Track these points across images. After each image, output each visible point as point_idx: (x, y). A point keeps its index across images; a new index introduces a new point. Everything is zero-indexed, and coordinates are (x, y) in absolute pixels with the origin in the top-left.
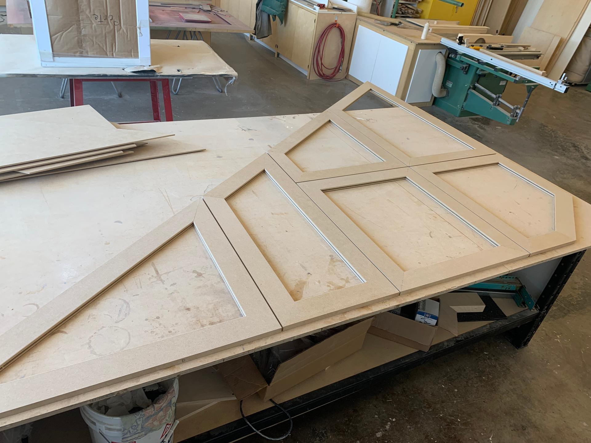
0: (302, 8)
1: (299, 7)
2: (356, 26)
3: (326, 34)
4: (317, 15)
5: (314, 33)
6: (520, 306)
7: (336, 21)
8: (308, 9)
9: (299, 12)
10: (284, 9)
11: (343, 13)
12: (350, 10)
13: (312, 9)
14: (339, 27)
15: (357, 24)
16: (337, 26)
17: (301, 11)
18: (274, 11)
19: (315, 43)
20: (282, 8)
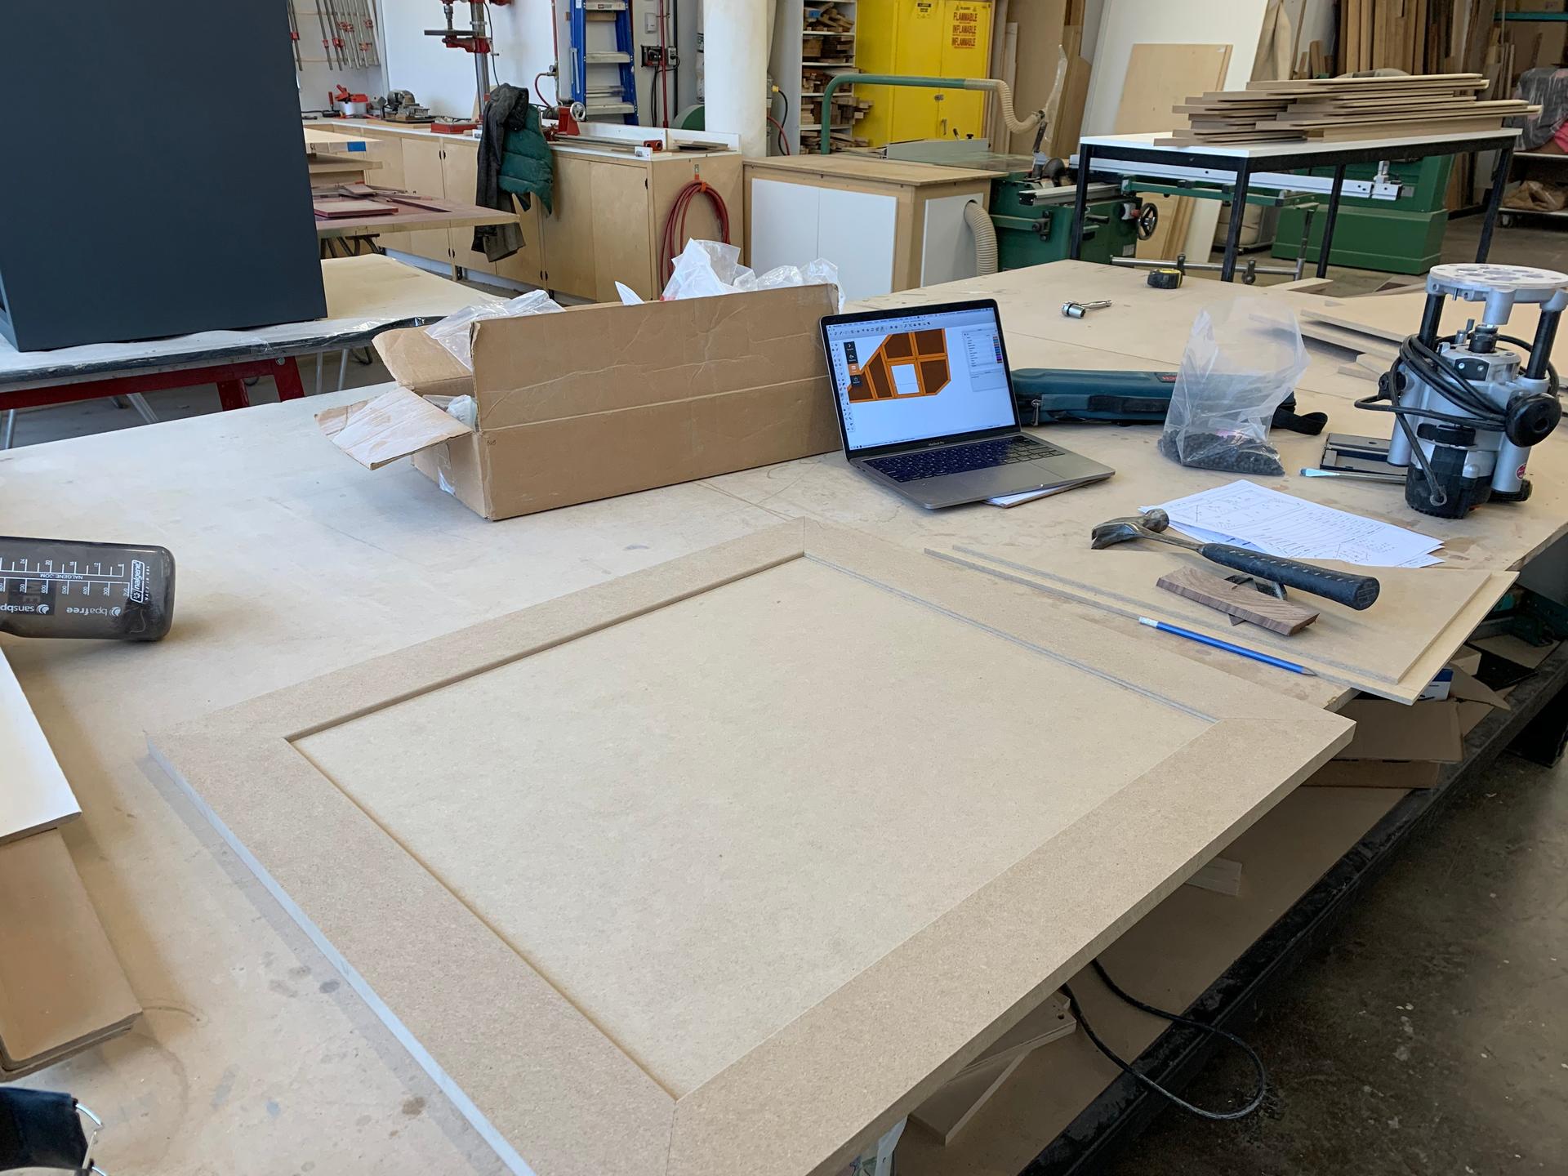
0: (601, 160)
1: (591, 160)
2: (746, 184)
3: (682, 212)
4: (649, 166)
5: (652, 215)
6: (1540, 644)
7: (697, 177)
8: (618, 158)
9: (593, 173)
10: (549, 176)
11: (709, 155)
12: (723, 148)
13: (634, 157)
14: (709, 191)
15: (747, 179)
16: (703, 189)
17: (598, 170)
18: (526, 182)
19: (658, 234)
20: (545, 172)
